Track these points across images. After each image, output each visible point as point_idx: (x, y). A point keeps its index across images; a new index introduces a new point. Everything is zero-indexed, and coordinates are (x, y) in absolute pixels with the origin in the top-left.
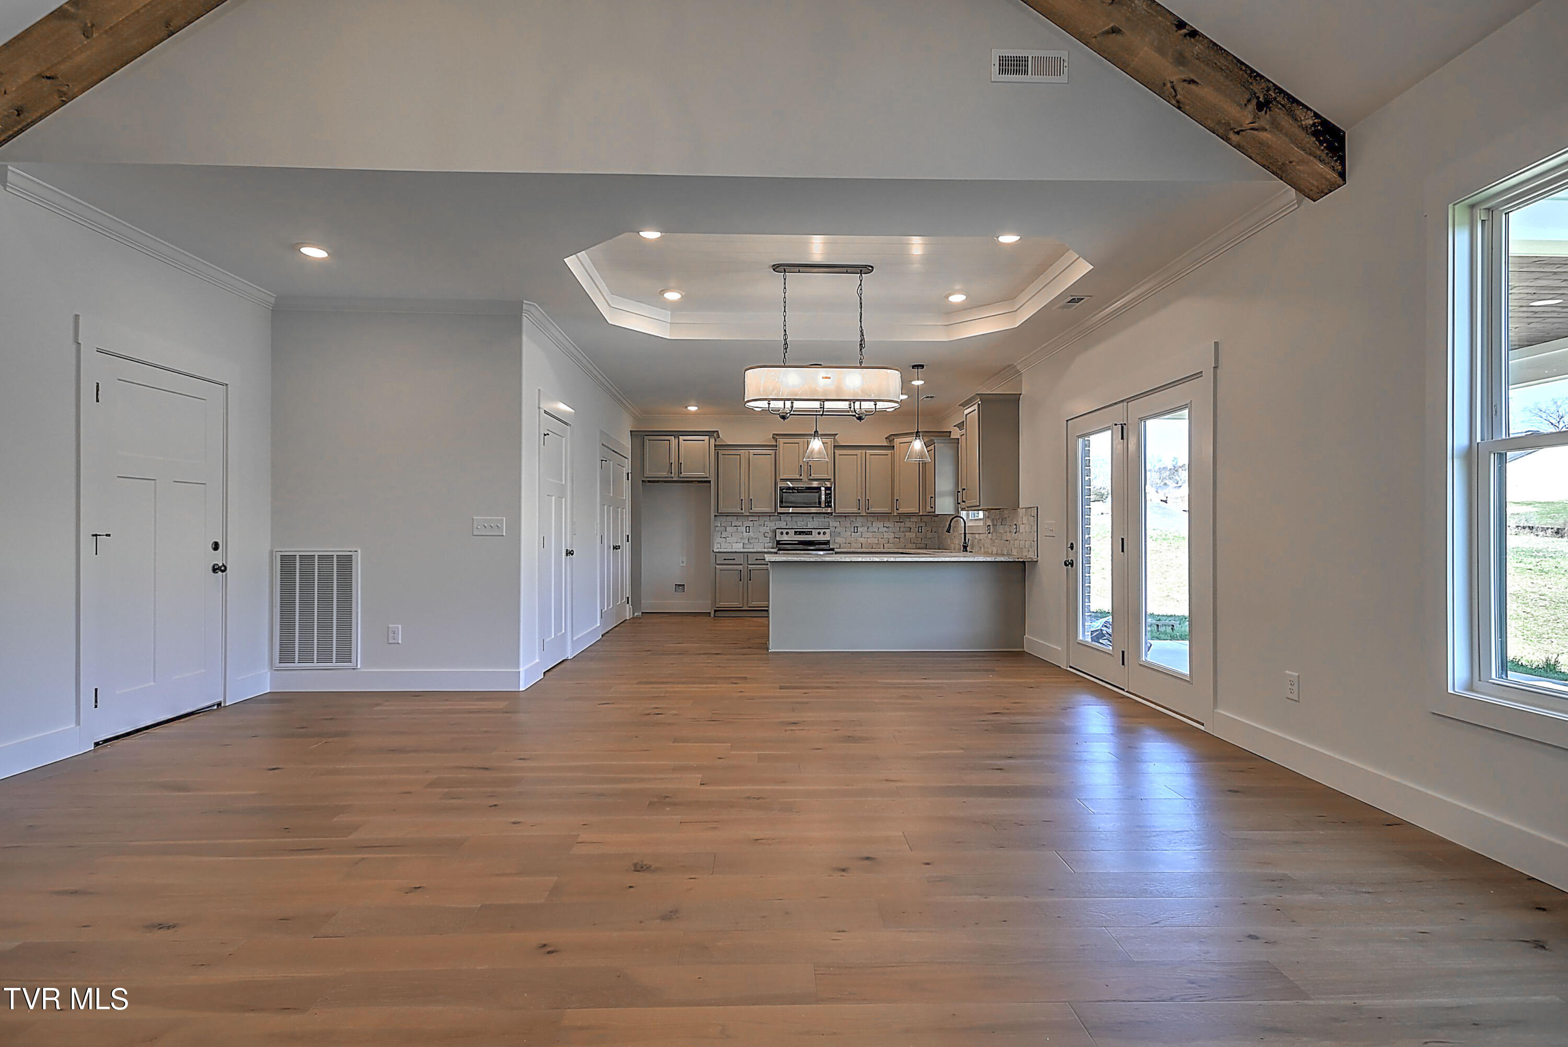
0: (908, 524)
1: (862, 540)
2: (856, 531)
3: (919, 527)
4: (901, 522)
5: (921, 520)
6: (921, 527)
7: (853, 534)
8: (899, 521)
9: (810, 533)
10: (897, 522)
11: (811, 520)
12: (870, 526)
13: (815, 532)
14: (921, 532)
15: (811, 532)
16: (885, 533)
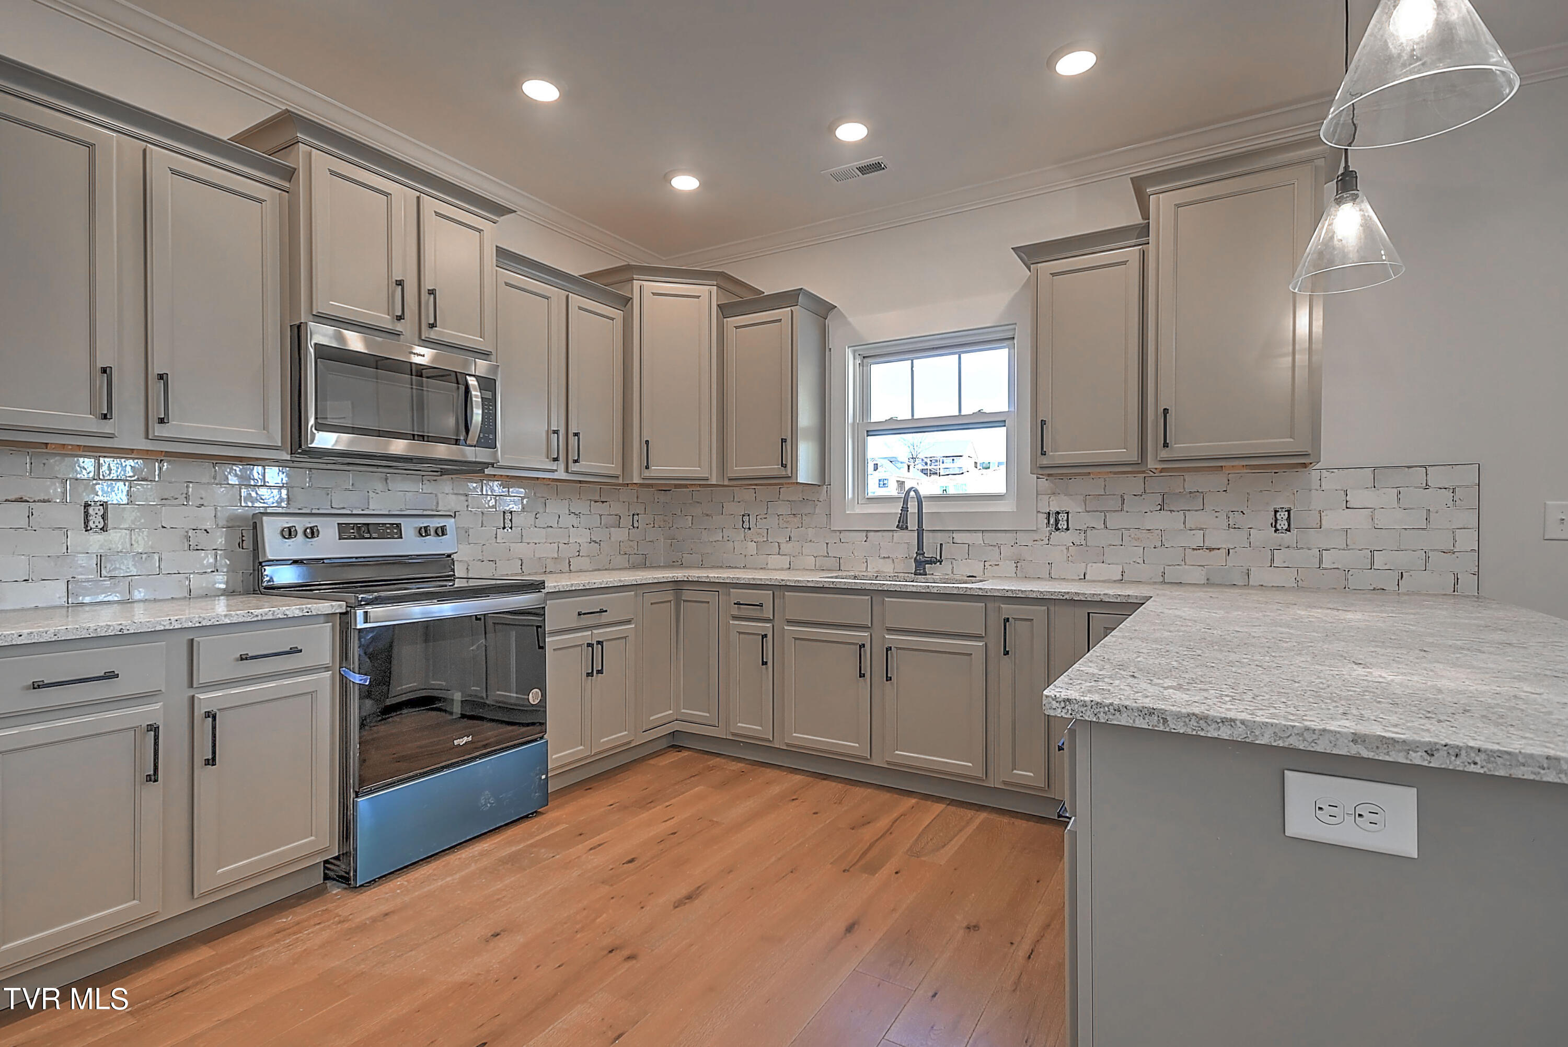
0: (617, 508)
1: (520, 549)
2: (508, 524)
3: (633, 515)
4: (603, 502)
5: (637, 498)
6: (638, 515)
7: (500, 531)
8: (597, 498)
9: (395, 531)
10: (596, 502)
11: (379, 486)
12: (541, 510)
13: (409, 527)
14: (638, 528)
15: (398, 526)
16: (572, 529)
